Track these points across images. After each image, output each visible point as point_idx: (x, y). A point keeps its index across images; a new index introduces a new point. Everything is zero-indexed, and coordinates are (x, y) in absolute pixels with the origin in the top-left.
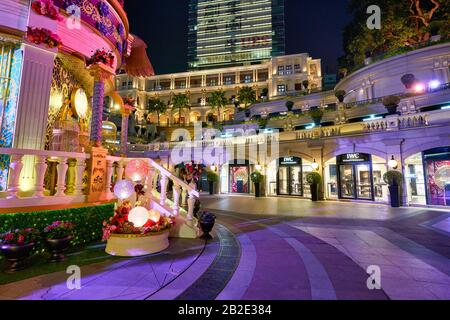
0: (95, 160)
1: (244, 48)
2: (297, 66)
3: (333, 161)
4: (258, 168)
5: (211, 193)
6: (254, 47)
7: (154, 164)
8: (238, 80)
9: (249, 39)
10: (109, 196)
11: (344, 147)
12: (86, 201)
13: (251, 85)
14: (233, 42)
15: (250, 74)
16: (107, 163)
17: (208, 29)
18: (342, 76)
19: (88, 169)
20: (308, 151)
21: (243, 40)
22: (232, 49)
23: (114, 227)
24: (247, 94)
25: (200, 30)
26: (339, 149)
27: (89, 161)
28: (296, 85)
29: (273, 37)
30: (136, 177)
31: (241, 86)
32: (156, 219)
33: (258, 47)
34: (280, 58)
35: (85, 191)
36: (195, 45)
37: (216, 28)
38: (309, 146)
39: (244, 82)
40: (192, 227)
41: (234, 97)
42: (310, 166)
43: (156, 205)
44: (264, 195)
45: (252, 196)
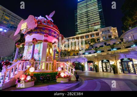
0: (54, 63)
1: (92, 26)
2: (109, 30)
3: (120, 61)
4: (96, 63)
5: (83, 71)
6: (95, 26)
7: (65, 63)
8: (90, 37)
9: (93, 24)
10: (57, 70)
11: (122, 56)
12: (53, 71)
13: (94, 38)
14: (88, 25)
15: (94, 34)
16: (56, 63)
17: (81, 23)
18: (123, 33)
19: (53, 65)
20: (111, 58)
21: (91, 24)
22: (88, 27)
23: (58, 77)
24: (93, 40)
25: (78, 23)
26: (121, 57)
27: (53, 63)
28: (109, 36)
29: (100, 22)
30: (62, 66)
31: (91, 38)
32: (66, 75)
33: (96, 25)
34: (102, 29)
35: (52, 69)
36: (77, 28)
37: (83, 22)
38: (111, 56)
39: (91, 37)
40: (74, 78)
41: (89, 41)
42: (112, 63)
43: (66, 73)
44: (98, 72)
45: (95, 72)
